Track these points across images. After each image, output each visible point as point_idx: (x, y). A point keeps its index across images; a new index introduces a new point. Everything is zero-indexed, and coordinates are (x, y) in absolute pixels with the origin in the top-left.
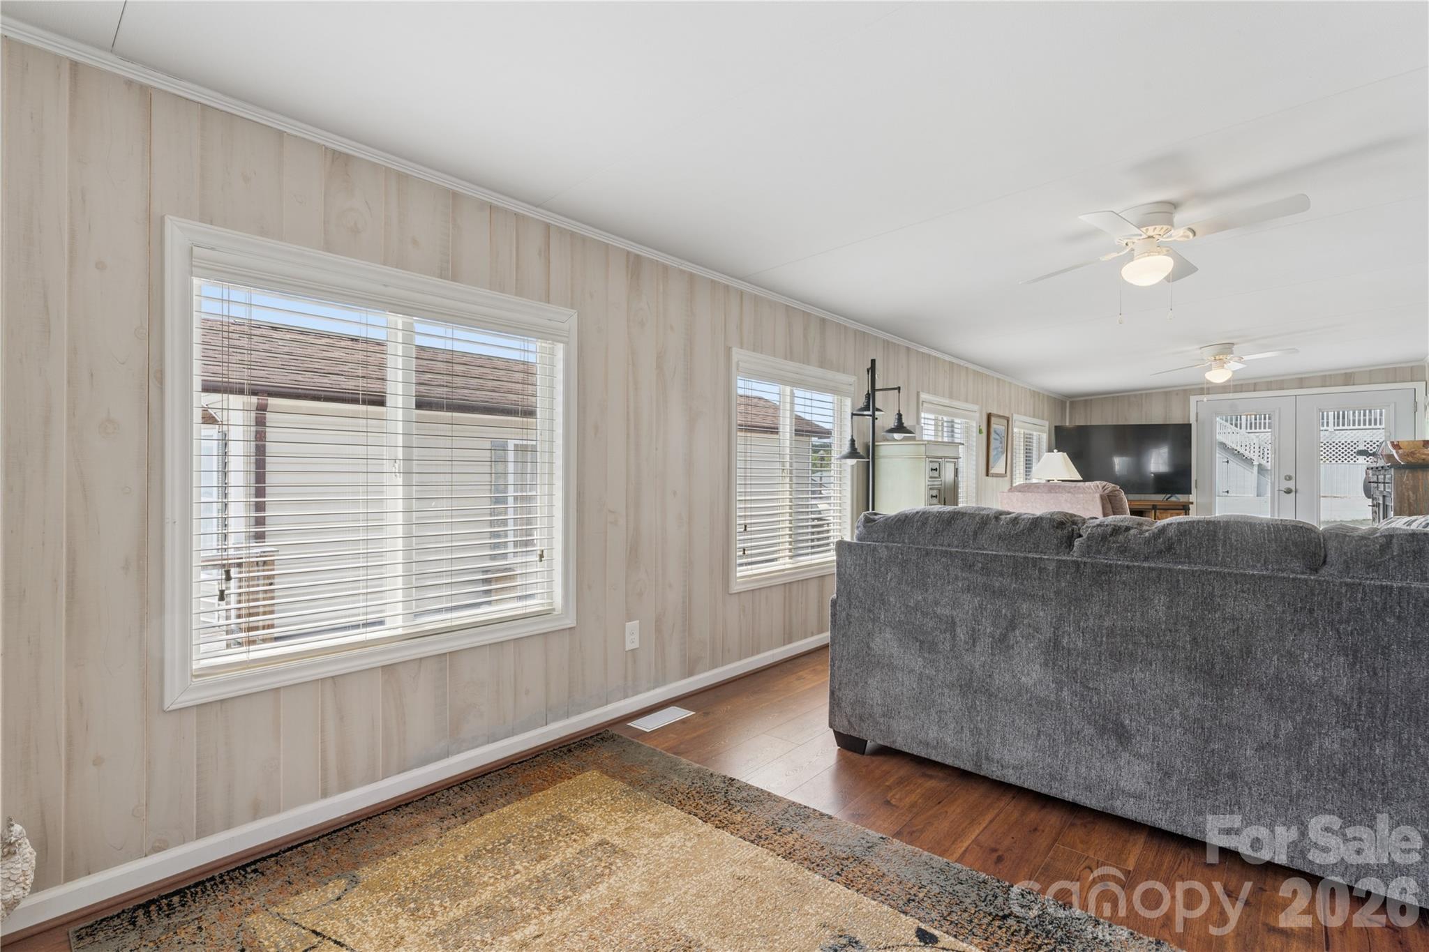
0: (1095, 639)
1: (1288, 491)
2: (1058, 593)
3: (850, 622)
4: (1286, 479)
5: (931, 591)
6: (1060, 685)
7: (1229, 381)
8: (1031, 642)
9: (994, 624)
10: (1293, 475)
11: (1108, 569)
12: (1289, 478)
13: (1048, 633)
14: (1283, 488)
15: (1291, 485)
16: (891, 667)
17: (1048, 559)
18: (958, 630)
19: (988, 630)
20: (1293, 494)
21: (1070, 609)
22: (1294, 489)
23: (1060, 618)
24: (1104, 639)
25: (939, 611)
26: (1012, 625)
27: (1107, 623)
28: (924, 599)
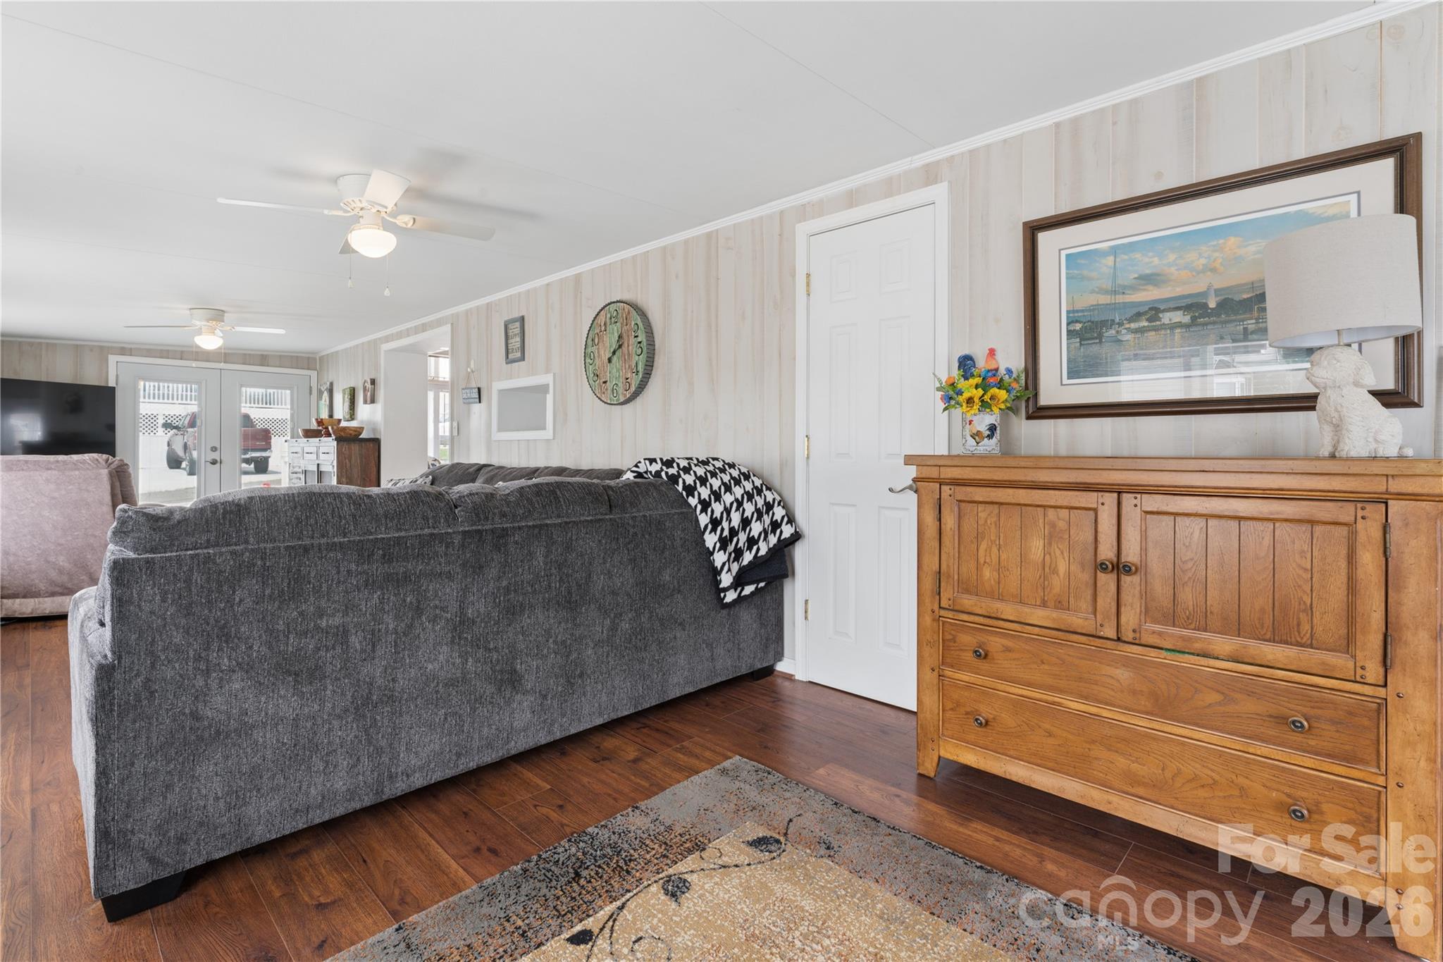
0: (494, 601)
1: (214, 462)
2: (464, 565)
3: (152, 693)
4: (212, 450)
5: (312, 599)
6: (464, 656)
7: (220, 348)
8: (438, 624)
9: (397, 617)
10: (218, 447)
11: (505, 532)
12: (214, 449)
13: (454, 607)
14: (209, 459)
15: (216, 456)
16: (245, 730)
17: (454, 533)
18: (353, 639)
19: (391, 627)
20: (218, 465)
21: (474, 579)
22: (219, 460)
23: (465, 590)
24: (502, 598)
25: (324, 624)
26: (419, 611)
27: (505, 583)
28: (301, 614)
